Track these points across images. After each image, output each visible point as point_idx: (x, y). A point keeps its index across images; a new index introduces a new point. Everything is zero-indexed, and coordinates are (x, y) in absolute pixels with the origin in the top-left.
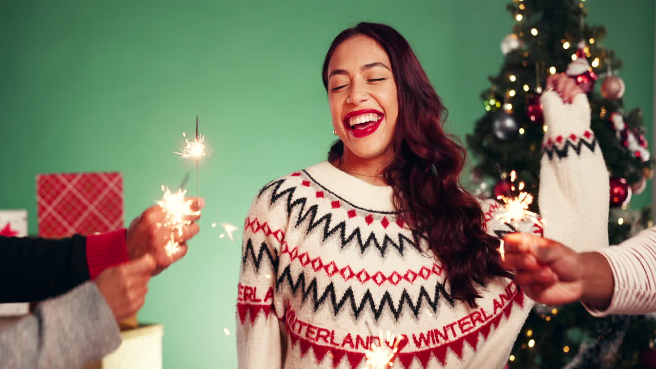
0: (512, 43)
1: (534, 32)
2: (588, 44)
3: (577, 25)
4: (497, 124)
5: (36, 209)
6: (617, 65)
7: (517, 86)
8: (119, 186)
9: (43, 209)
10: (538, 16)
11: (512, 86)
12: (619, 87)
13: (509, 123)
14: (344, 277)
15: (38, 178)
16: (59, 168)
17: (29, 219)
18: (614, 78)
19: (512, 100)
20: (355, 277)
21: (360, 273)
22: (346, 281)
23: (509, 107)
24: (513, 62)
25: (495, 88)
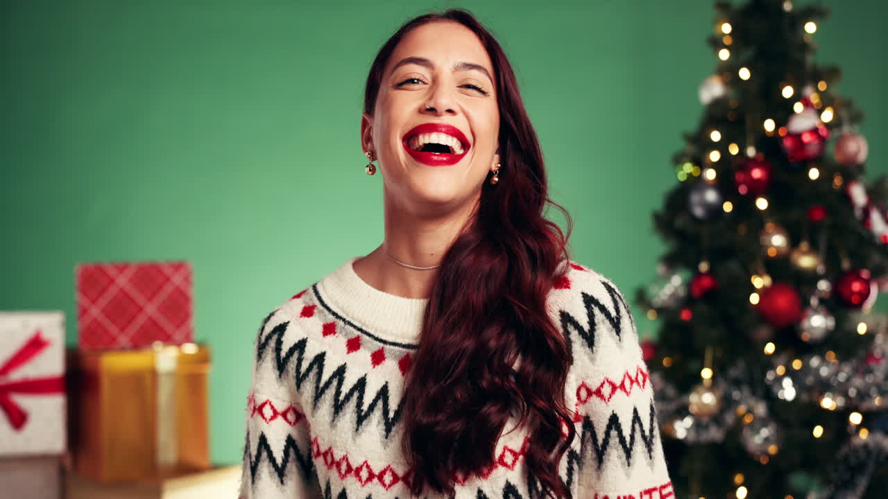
0: (714, 90)
1: (745, 74)
2: (817, 90)
3: (800, 64)
4: (695, 198)
5: (75, 311)
6: (856, 118)
7: (722, 146)
8: (187, 279)
9: (84, 311)
10: (748, 53)
11: (715, 146)
12: (858, 147)
13: (711, 196)
14: (360, 480)
15: (77, 269)
16: (107, 256)
17: (67, 325)
18: (853, 135)
19: (714, 166)
20: (376, 480)
21: (383, 473)
22: (363, 486)
23: (711, 174)
24: (716, 115)
25: (691, 149)
